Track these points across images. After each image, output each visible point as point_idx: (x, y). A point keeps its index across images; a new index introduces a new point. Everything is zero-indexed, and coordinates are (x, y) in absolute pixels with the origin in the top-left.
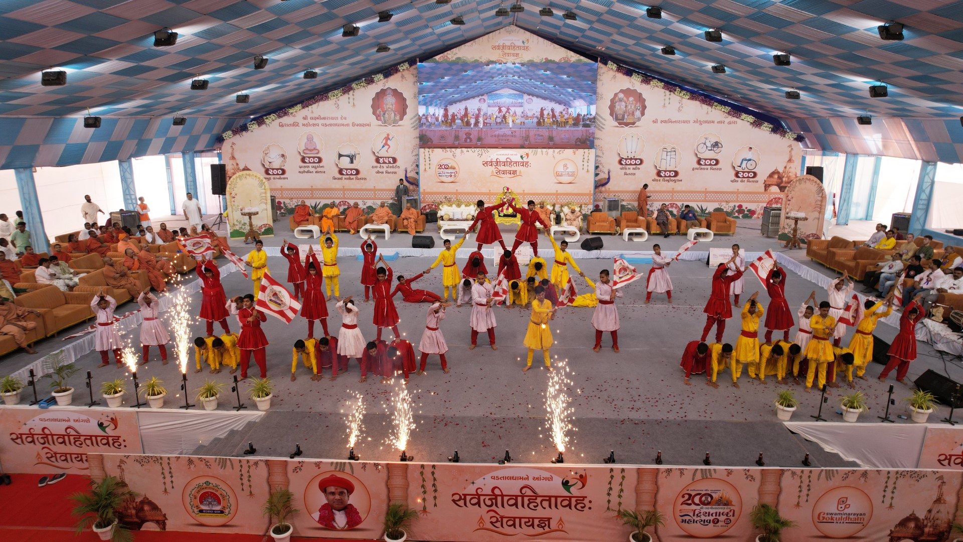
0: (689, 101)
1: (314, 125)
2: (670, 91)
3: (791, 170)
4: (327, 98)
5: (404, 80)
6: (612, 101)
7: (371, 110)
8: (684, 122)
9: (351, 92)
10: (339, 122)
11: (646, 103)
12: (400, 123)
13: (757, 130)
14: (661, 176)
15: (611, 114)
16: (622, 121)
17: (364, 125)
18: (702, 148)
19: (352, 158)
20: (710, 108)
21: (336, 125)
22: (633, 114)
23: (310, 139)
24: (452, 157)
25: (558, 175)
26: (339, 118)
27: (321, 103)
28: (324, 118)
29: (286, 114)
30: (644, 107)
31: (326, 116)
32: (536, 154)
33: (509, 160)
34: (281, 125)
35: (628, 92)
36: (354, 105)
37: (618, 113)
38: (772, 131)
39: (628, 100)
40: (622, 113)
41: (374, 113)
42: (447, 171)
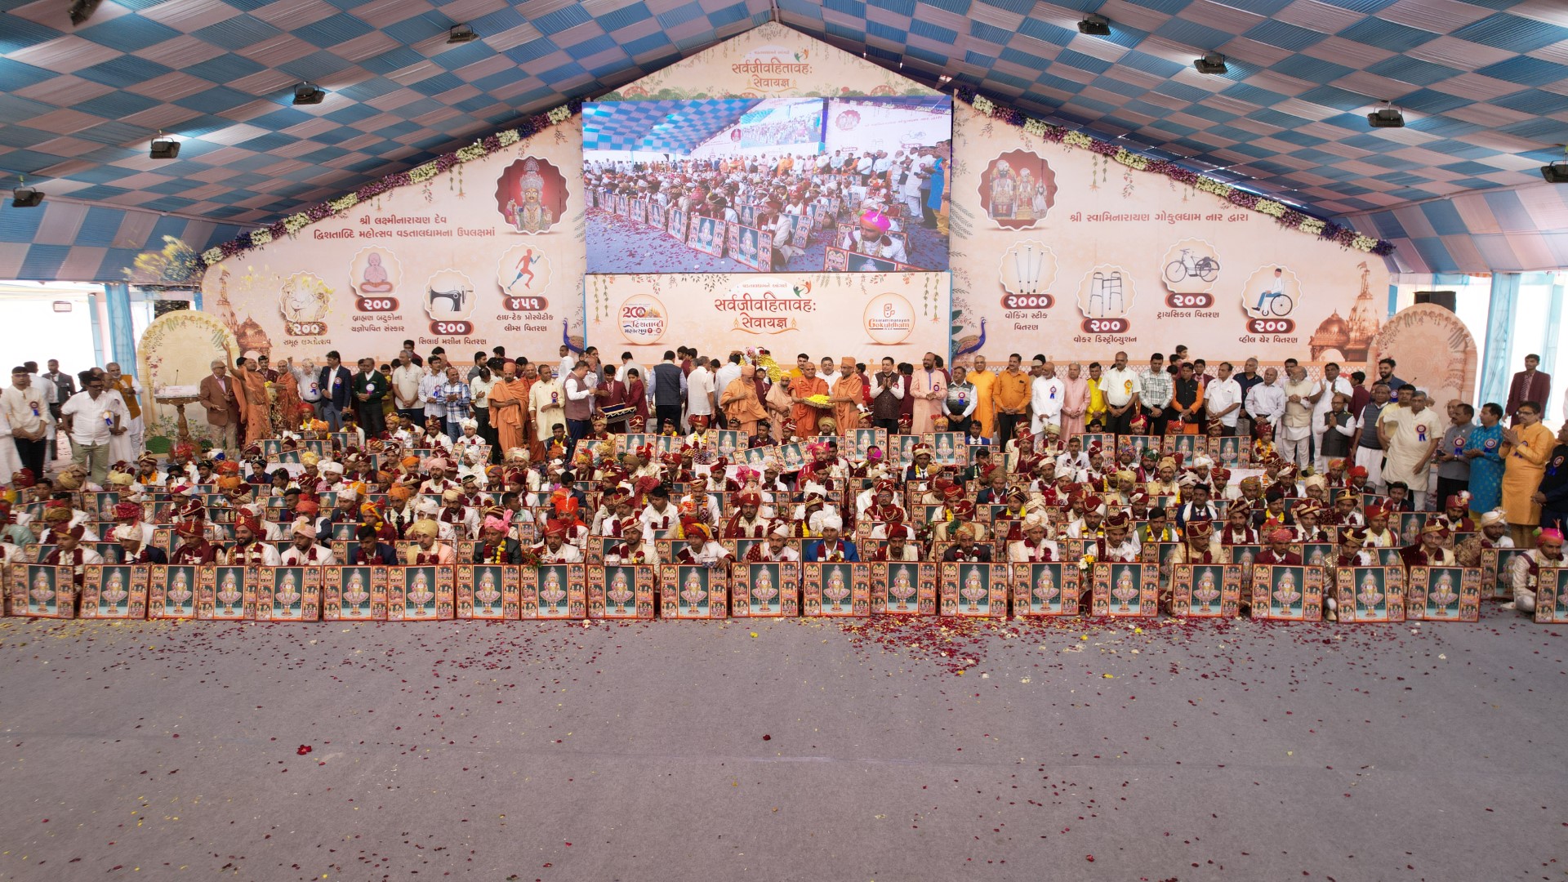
0: (1146, 175)
1: (383, 234)
2: (1106, 155)
3: (1366, 315)
4: (407, 181)
5: (561, 141)
6: (986, 177)
7: (496, 203)
8: (1137, 218)
9: (456, 168)
10: (432, 226)
11: (1057, 181)
12: (554, 227)
13: (1291, 231)
14: (1092, 331)
15: (985, 204)
16: (1007, 219)
17: (482, 233)
18: (1176, 272)
19: (457, 301)
20: (1189, 188)
21: (426, 233)
22: (1030, 202)
23: (374, 262)
24: (652, 292)
25: (873, 326)
26: (432, 220)
27: (397, 191)
28: (402, 220)
29: (326, 213)
30: (1053, 189)
31: (406, 216)
32: (826, 283)
33: (770, 297)
34: (319, 236)
35: (1018, 159)
36: (461, 194)
37: (999, 200)
38: (1323, 234)
39: (1018, 174)
40: (1006, 201)
41: (502, 209)
42: (640, 320)
